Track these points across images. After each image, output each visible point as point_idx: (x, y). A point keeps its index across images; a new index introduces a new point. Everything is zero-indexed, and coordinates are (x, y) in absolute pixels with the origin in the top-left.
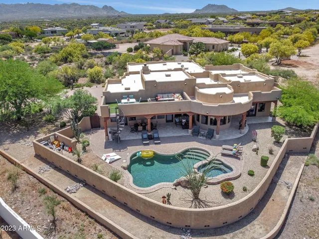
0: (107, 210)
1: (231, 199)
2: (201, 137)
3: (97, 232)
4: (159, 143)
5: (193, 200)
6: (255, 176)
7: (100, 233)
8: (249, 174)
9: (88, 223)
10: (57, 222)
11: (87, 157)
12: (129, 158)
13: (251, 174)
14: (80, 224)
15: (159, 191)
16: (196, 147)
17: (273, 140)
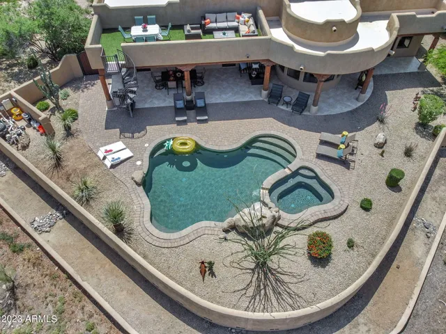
0: (103, 277)
1: (324, 267)
2: (284, 107)
3: (86, 317)
4: (205, 121)
5: (255, 268)
6: (372, 211)
7: (91, 321)
8: (361, 207)
9: (72, 297)
10: (18, 291)
11: (71, 148)
12: (147, 155)
13: (366, 206)
14: (57, 298)
15: (195, 243)
16: (272, 132)
17: (415, 117)
